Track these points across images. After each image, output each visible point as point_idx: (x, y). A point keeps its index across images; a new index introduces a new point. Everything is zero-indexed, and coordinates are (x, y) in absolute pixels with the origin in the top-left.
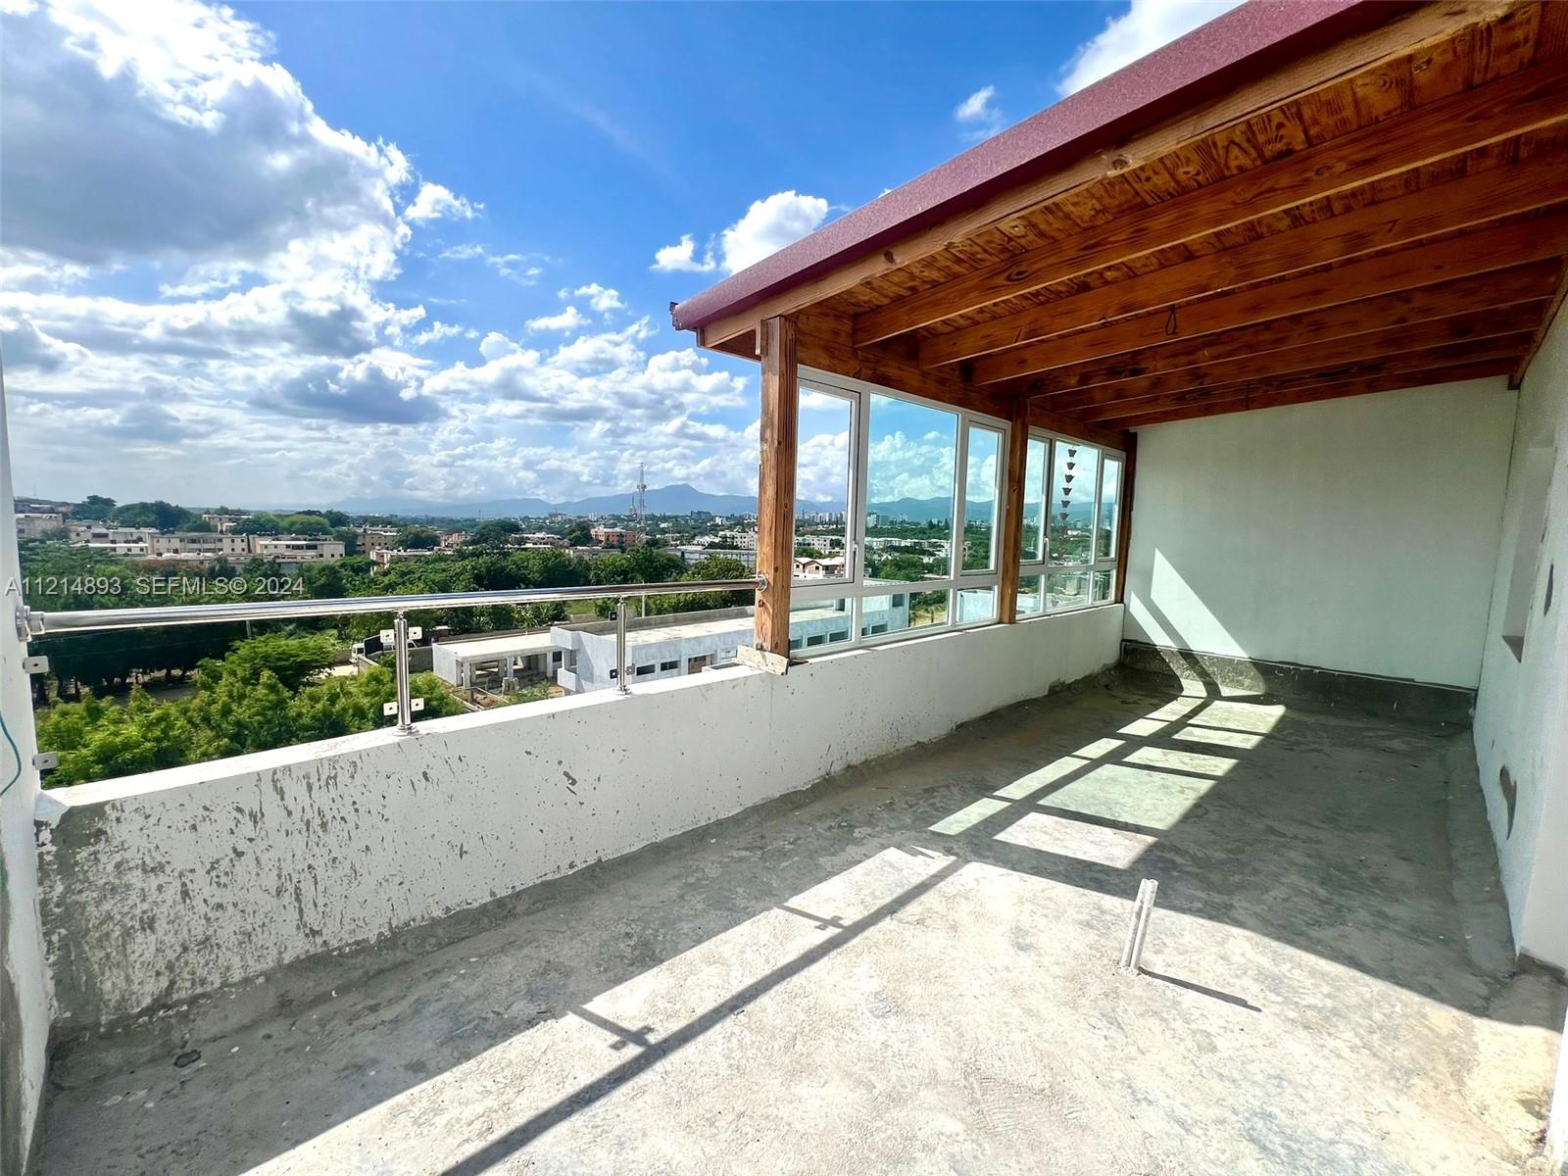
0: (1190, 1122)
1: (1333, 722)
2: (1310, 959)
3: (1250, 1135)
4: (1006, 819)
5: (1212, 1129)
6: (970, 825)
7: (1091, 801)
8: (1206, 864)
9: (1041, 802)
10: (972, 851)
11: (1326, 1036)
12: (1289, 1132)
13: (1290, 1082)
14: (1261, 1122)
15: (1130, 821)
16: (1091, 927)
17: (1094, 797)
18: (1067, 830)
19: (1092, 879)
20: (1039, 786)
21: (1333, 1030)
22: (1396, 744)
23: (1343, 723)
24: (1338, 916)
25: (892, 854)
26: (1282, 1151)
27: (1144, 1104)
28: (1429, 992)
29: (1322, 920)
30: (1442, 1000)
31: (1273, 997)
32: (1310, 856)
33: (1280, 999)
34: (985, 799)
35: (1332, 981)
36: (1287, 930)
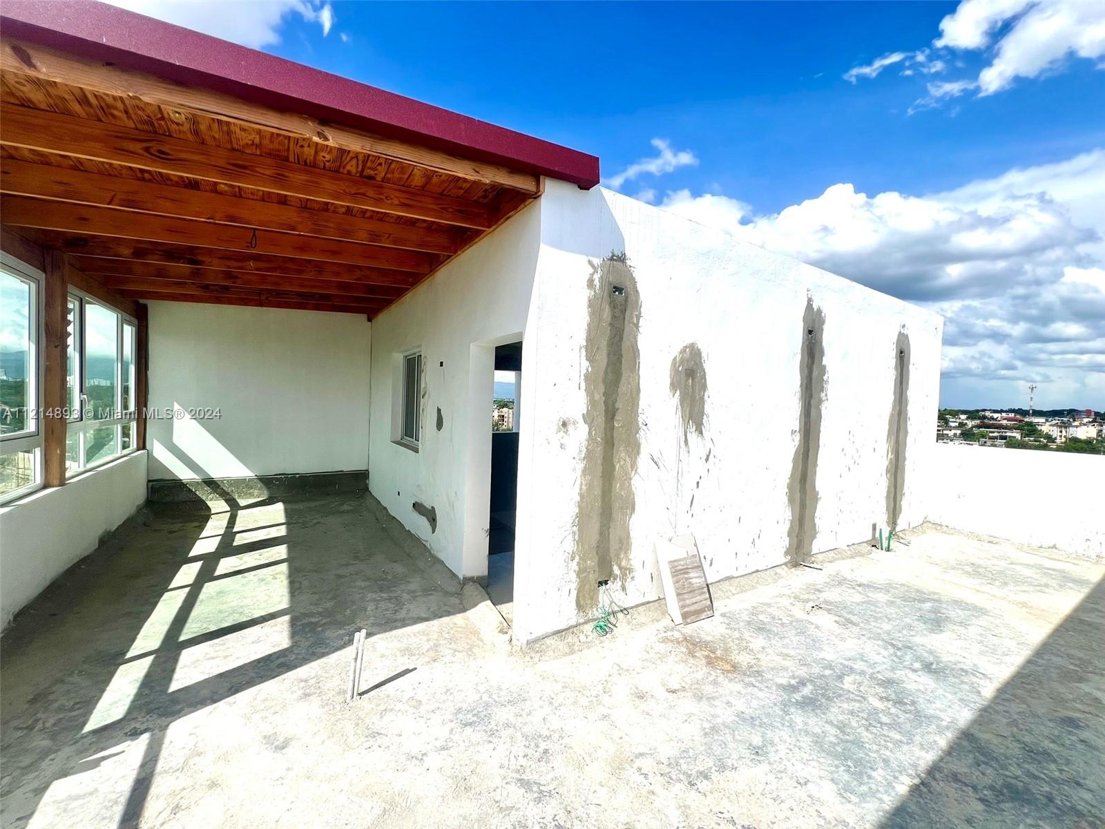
0: (444, 744)
1: (313, 504)
2: (408, 629)
3: (463, 724)
4: (164, 671)
5: (452, 737)
6: (131, 698)
7: (222, 615)
8: (328, 613)
9: (182, 638)
10: (160, 716)
11: (443, 658)
12: (469, 709)
13: (452, 689)
14: (460, 715)
15: (263, 613)
16: (309, 695)
17: (220, 611)
18: (226, 646)
19: (279, 666)
20: (166, 628)
21: (441, 654)
22: (346, 507)
23: (317, 503)
24: (399, 603)
25: (60, 789)
26: (475, 719)
27: (424, 758)
28: (449, 614)
29: (396, 608)
30: (454, 614)
31: (414, 658)
32: (365, 581)
33: (417, 657)
34: (122, 667)
35: (423, 633)
36: (389, 623)
